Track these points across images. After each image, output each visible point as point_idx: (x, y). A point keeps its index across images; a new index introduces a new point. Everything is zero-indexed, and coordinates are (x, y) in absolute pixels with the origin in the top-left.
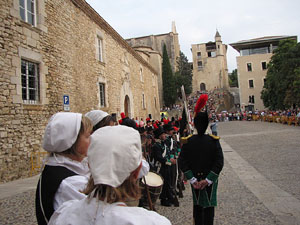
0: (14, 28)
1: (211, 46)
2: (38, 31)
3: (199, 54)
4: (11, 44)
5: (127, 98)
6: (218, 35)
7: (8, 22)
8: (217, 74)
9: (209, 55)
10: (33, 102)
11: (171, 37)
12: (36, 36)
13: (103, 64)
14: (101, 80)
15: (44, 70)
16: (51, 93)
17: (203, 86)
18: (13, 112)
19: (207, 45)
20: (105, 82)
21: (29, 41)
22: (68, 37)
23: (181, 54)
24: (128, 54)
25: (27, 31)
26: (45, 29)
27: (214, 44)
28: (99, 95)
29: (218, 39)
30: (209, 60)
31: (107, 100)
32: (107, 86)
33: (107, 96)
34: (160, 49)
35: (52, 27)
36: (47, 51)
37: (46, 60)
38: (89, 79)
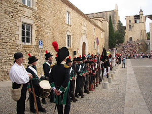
0: (19, 8)
1: (137, 17)
2: (32, 9)
3: (130, 21)
4: (17, 16)
5: (84, 44)
6: (141, 11)
7: (15, 5)
8: (139, 32)
9: (136, 22)
10: (28, 44)
11: (114, 12)
12: (30, 11)
13: (70, 26)
14: (68, 33)
15: (35, 28)
16: (38, 39)
17: (131, 39)
18: (16, 48)
19: (134, 16)
20: (71, 35)
21: (26, 14)
22: (50, 12)
23: (119, 21)
24: (86, 21)
25: (25, 9)
26: (36, 8)
27: (139, 16)
28: (66, 41)
29: (141, 13)
30: (135, 24)
31: (71, 44)
32: (72, 37)
33: (72, 42)
34: (109, 19)
35: (40, 7)
36: (37, 19)
37: (36, 23)
38: (61, 33)
